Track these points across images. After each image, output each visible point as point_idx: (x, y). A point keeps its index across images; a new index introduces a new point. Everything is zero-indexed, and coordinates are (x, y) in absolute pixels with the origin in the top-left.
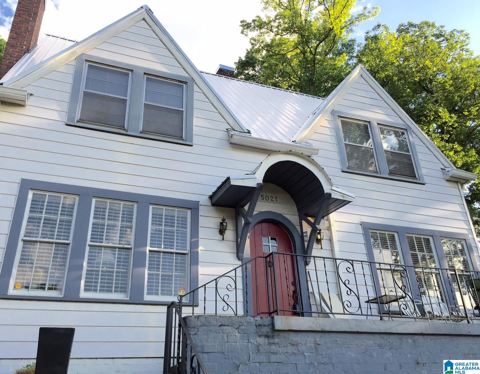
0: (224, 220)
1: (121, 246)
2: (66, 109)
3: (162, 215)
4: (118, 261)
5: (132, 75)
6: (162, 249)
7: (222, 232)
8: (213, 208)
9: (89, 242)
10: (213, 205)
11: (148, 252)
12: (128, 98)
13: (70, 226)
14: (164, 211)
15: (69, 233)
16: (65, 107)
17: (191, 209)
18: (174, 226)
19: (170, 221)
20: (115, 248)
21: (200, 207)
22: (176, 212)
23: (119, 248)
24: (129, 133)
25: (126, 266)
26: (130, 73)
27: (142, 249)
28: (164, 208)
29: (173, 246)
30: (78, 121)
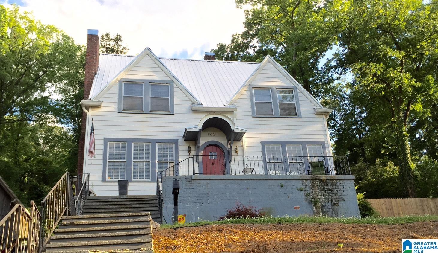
0: (189, 146)
1: (146, 161)
2: (117, 106)
3: (162, 147)
4: (145, 167)
5: (144, 84)
6: (163, 161)
7: (189, 151)
8: (185, 141)
9: (133, 160)
10: (185, 140)
11: (157, 162)
12: (143, 96)
13: (125, 154)
14: (163, 145)
15: (125, 157)
16: (117, 105)
17: (174, 143)
18: (168, 151)
19: (166, 149)
20: (144, 162)
21: (179, 142)
22: (168, 145)
23: (145, 162)
24: (145, 113)
25: (149, 168)
26: (143, 84)
27: (155, 161)
28: (163, 144)
29: (168, 159)
30: (123, 111)
